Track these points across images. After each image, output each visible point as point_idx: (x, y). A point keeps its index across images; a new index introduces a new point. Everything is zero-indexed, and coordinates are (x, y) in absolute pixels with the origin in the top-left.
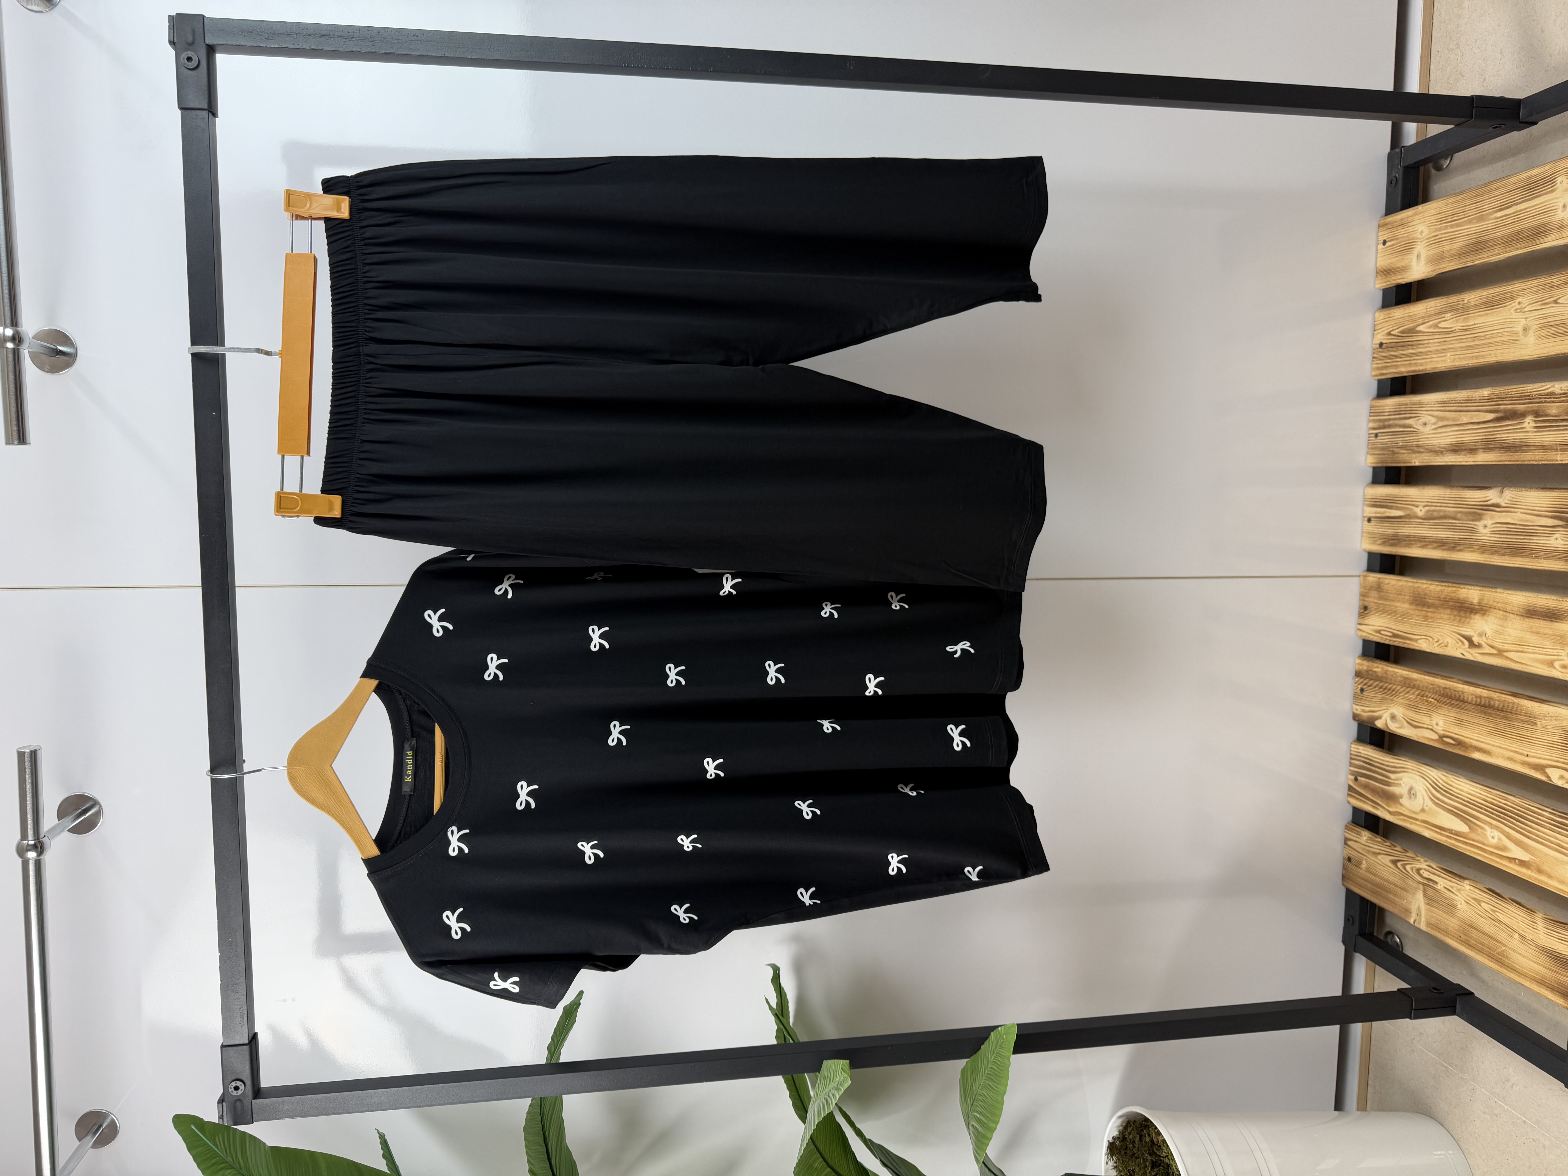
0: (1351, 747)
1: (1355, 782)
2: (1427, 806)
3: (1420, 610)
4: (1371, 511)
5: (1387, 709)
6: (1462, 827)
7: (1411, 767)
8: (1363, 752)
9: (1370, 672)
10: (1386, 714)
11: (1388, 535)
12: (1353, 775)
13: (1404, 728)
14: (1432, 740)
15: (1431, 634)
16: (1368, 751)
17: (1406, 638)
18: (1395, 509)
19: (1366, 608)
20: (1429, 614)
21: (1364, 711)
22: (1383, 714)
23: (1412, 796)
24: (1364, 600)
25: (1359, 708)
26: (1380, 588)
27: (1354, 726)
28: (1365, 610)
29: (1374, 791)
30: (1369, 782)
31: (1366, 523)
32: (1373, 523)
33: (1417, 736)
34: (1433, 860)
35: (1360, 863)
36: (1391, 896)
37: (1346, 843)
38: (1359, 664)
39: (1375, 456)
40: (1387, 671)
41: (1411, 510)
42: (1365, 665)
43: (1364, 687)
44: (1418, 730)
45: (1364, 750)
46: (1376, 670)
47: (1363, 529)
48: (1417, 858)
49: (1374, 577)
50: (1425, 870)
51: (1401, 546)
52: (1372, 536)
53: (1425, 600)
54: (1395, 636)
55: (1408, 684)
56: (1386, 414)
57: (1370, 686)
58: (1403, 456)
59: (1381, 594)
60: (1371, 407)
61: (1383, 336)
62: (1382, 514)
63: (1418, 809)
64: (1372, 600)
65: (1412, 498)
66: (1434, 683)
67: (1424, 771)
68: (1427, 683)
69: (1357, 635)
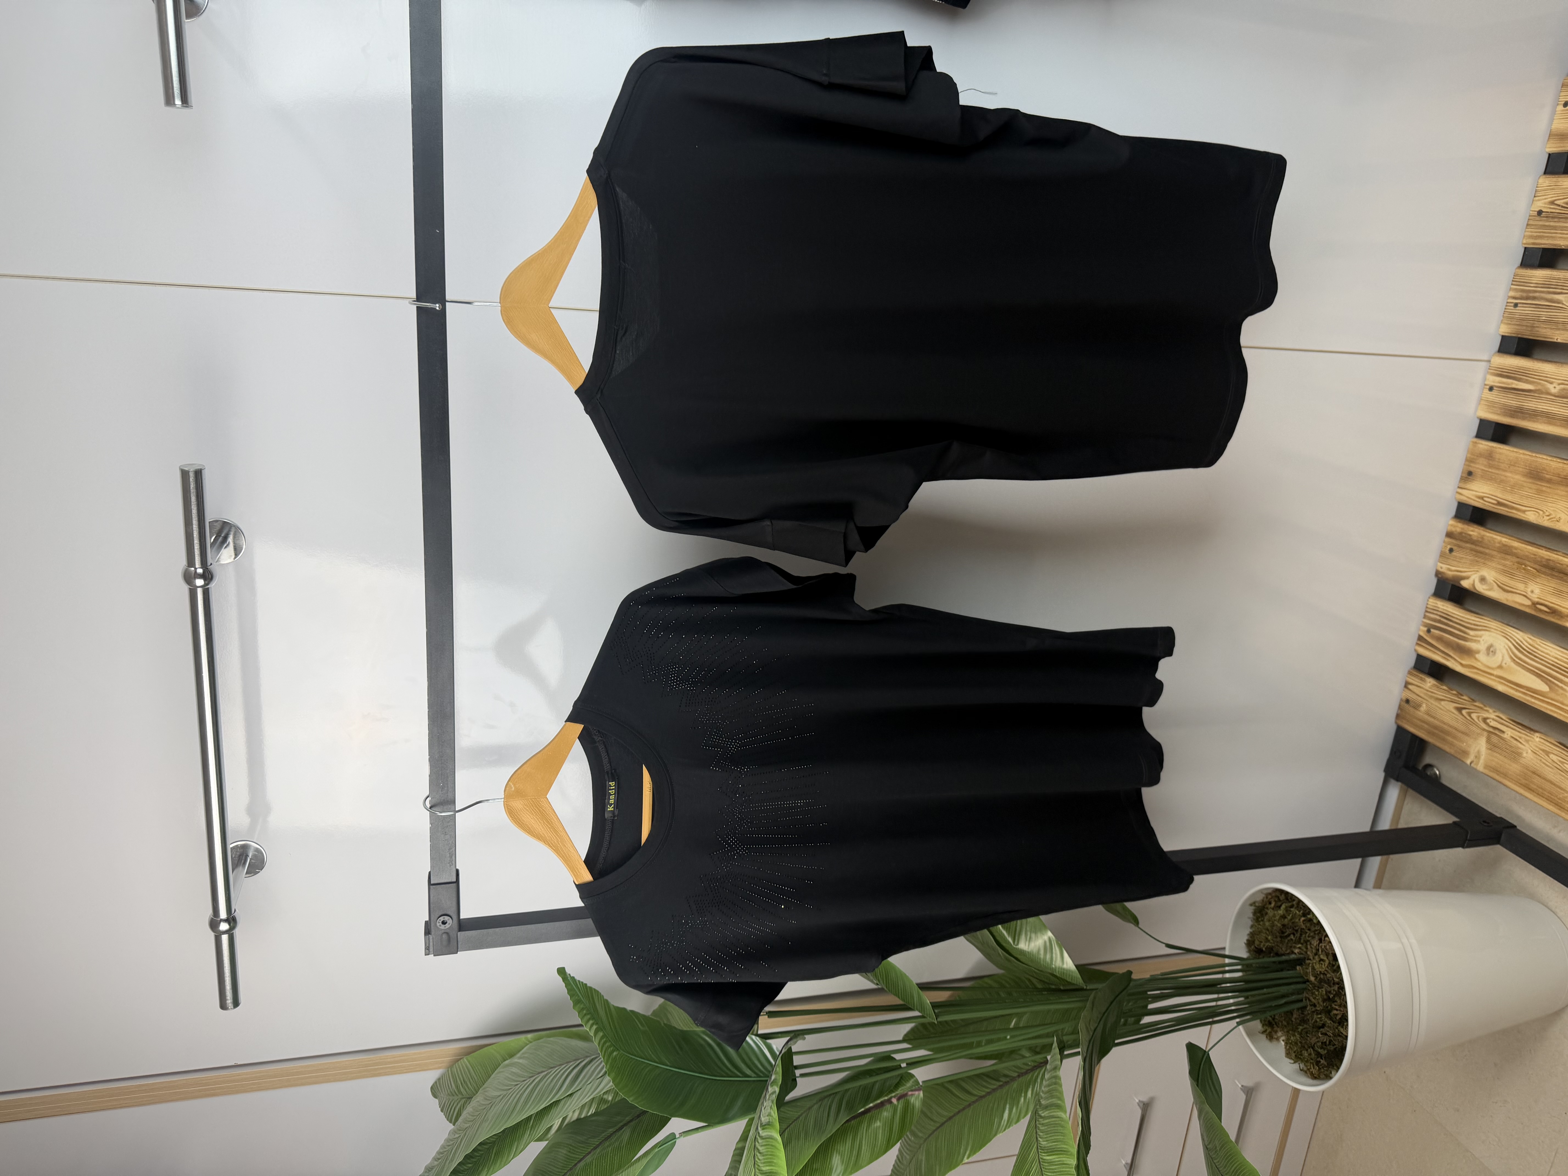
0: (1428, 601)
1: (1427, 634)
2: (1506, 664)
3: (1534, 483)
4: (1493, 380)
5: (1477, 571)
6: (1543, 687)
7: (1495, 627)
8: (1441, 607)
9: (1464, 535)
10: (1476, 575)
11: (1511, 407)
12: (1425, 626)
13: (1494, 591)
14: (1524, 605)
15: (1544, 508)
16: (1447, 607)
17: (1513, 508)
18: (1524, 382)
19: (1470, 473)
20: (1544, 489)
21: (1450, 570)
22: (1471, 575)
23: (1491, 653)
24: (1469, 466)
25: (1444, 566)
26: (1491, 457)
27: (1434, 581)
28: (1469, 475)
29: (1448, 644)
30: (1443, 635)
31: (1487, 391)
32: (1494, 392)
33: (1507, 600)
34: (1503, 712)
35: (1420, 706)
36: (1449, 739)
37: (1406, 687)
38: (1452, 525)
39: (1509, 326)
40: (1484, 536)
41: (1543, 385)
42: (1459, 527)
43: (1454, 548)
44: (1510, 594)
45: (1443, 606)
46: (1471, 533)
47: (1481, 397)
48: (1485, 708)
49: (1485, 445)
50: (1493, 719)
51: (1524, 419)
52: (1491, 405)
53: (1542, 474)
54: (1499, 504)
55: (1506, 551)
56: (1532, 285)
57: (1462, 547)
58: (1544, 330)
59: (1491, 462)
60: (1514, 276)
61: (1545, 204)
62: (1508, 384)
63: (1495, 665)
64: (1479, 466)
65: (1547, 374)
66: (1536, 554)
67: (1508, 632)
68: (1529, 552)
69: (1455, 498)
